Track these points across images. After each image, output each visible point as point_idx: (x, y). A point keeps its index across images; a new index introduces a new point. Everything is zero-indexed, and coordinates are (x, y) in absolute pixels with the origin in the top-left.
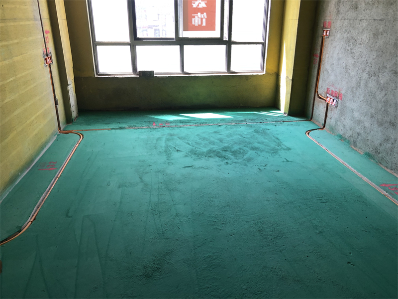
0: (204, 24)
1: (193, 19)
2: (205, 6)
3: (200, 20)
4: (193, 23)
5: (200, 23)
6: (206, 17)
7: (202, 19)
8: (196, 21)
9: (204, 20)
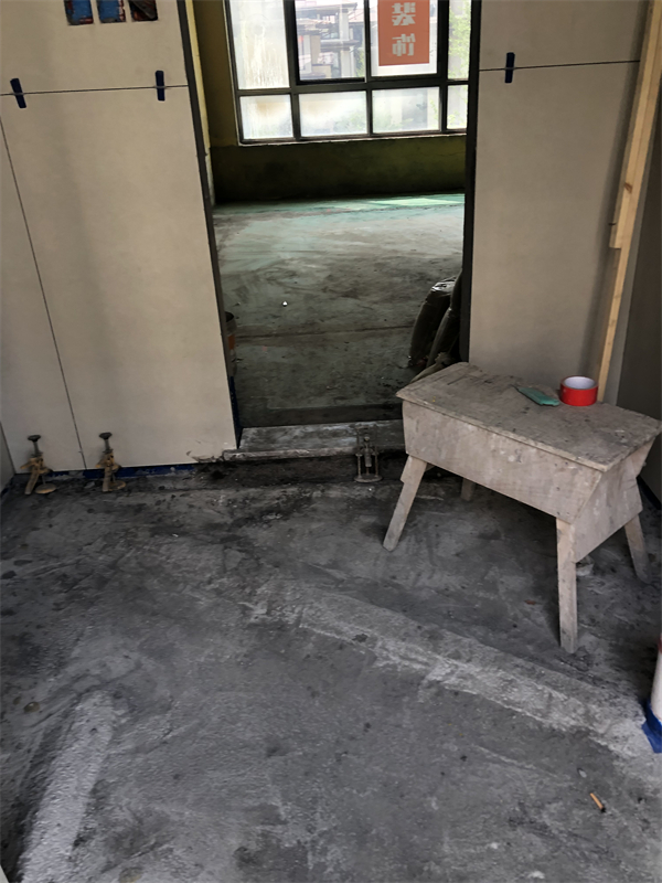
0: (411, 53)
1: (394, 45)
2: (412, 22)
3: (404, 45)
4: (394, 52)
5: (404, 52)
6: (414, 40)
7: (407, 44)
8: (399, 49)
9: (411, 46)
